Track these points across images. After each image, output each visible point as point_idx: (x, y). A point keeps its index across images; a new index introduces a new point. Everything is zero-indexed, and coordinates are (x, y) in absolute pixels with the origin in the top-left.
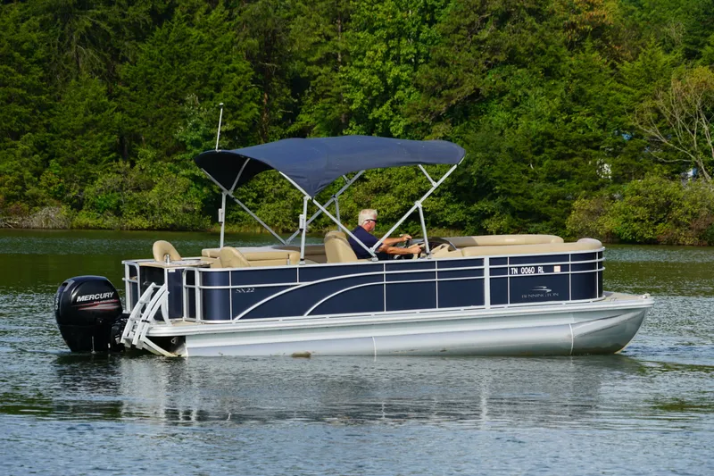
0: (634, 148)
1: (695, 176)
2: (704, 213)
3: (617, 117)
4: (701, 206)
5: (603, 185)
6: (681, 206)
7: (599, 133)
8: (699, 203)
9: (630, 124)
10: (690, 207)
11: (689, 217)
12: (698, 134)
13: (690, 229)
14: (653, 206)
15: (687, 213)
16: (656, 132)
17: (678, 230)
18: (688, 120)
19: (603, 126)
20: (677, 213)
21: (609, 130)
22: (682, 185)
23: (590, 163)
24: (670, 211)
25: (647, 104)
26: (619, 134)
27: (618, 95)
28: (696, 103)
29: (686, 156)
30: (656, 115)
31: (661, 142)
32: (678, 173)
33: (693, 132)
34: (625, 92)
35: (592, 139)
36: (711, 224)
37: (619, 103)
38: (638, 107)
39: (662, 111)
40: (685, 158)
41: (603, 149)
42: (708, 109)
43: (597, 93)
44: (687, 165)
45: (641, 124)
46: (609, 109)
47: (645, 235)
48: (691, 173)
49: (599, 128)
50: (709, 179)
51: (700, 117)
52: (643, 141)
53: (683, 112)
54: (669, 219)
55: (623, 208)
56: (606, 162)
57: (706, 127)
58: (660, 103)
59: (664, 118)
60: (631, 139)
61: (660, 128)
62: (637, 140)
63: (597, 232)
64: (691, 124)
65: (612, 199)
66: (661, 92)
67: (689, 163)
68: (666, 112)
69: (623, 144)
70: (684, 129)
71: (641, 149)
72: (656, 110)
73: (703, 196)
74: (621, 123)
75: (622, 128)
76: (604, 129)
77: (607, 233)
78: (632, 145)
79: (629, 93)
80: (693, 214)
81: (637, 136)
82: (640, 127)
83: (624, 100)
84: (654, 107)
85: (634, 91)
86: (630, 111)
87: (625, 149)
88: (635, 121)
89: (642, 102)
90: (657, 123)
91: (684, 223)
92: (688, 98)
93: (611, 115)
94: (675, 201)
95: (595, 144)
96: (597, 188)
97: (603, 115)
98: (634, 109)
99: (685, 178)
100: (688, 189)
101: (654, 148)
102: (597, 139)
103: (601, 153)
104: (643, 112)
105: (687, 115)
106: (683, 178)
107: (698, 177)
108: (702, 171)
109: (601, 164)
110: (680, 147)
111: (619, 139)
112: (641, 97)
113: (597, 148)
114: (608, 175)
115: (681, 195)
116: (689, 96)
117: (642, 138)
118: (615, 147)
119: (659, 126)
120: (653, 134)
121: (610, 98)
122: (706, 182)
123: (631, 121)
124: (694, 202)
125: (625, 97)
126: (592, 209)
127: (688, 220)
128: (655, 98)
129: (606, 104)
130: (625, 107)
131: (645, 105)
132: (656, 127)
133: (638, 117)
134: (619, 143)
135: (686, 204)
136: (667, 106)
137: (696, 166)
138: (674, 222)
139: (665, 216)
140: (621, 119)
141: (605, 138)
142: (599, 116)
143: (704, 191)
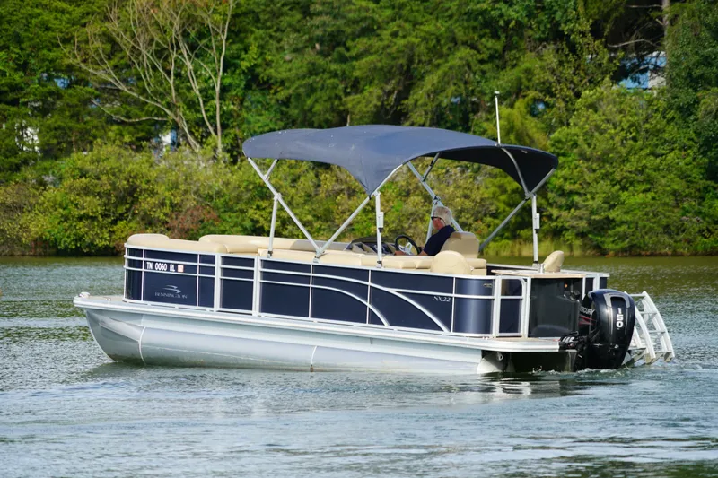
0: (75, 101)
1: (176, 144)
2: (191, 204)
3: (45, 52)
4: (186, 192)
5: (26, 162)
6: (153, 193)
7: (18, 77)
8: (183, 187)
9: (66, 62)
10: (167, 194)
11: (167, 210)
12: (178, 75)
13: (168, 228)
14: (109, 194)
15: (163, 204)
16: (109, 74)
18: (161, 53)
19: (23, 67)
20: (146, 204)
21: (33, 72)
22: (153, 159)
23: (4, 127)
24: (135, 201)
25: (93, 29)
26: (50, 78)
27: (46, 16)
28: (172, 25)
29: (158, 112)
30: (108, 46)
31: (119, 90)
32: (148, 139)
33: (169, 73)
34: (57, 10)
35: (6, 88)
36: (202, 221)
37: (48, 29)
38: (78, 35)
39: (118, 39)
40: (157, 115)
41: (25, 104)
42: (193, 34)
43: (11, 14)
44: (161, 127)
45: (85, 61)
46: (31, 39)
47: (97, 241)
48: (167, 138)
49: (16, 70)
50: (198, 148)
51: (179, 48)
52: (88, 89)
53: (152, 40)
54: (134, 215)
55: (59, 199)
56: (31, 126)
57: (189, 65)
58: (114, 27)
59: (121, 50)
60: (69, 86)
61: (115, 67)
62: (79, 88)
63: (19, 239)
64: (166, 59)
65: (42, 184)
66: (116, 10)
67: (164, 123)
68: (125, 41)
69: (58, 95)
70: (154, 68)
71: (86, 102)
72: (108, 38)
73: (188, 177)
74: (52, 61)
75: (54, 69)
76: (24, 71)
77: (35, 241)
78: (70, 95)
79: (63, 12)
80: (173, 205)
81: (78, 82)
82: (83, 66)
83: (54, 23)
84: (104, 34)
85: (70, 8)
86: (66, 41)
87: (59, 104)
88: (75, 57)
89: (84, 25)
90: (109, 59)
91: (159, 221)
92: (159, 17)
93: (36, 48)
94: (144, 185)
95: (11, 96)
96: (17, 168)
97: (22, 49)
98: (72, 37)
99: (158, 147)
100: (163, 165)
101: (106, 100)
102: (15, 88)
103: (23, 110)
104: (87, 42)
105: (158, 44)
106: (155, 148)
107: (179, 145)
108: (185, 136)
109: (22, 128)
110: (148, 96)
111: (51, 87)
112: (83, 17)
113: (15, 103)
114: (33, 146)
115: (153, 174)
116: (161, 15)
117: (87, 84)
118: (44, 101)
119: (113, 62)
120: (105, 77)
121: (34, 21)
122: (193, 152)
123: (68, 56)
124: (175, 186)
125: (56, 18)
126: (9, 201)
127: (166, 215)
128: (106, 19)
129: (26, 30)
130: (58, 35)
131: (89, 30)
132: (109, 64)
133: (79, 49)
134: (51, 93)
135: (161, 189)
136: (126, 31)
137: (176, 127)
138: (143, 219)
139: (128, 210)
140: (52, 55)
141: (27, 85)
142: (17, 50)
143: (189, 167)
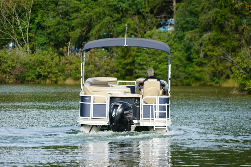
1: (14, 47)
2: (18, 66)
4: (17, 62)
6: (6, 63)
8: (16, 61)
10: (11, 63)
11: (11, 68)
12: (15, 24)
13: (11, 74)
15: (9, 66)
17: (5, 75)
18: (9, 17)
20: (4, 66)
22: (6, 52)
28: (13, 8)
29: (8, 36)
32: (5, 45)
33: (12, 23)
36: (22, 72)
40: (8, 37)
42: (20, 11)
44: (9, 41)
48: (11, 45)
50: (21, 48)
51: (15, 15)
53: (6, 13)
54: (0, 70)
57: (18, 21)
64: (11, 19)
67: (10, 40)
70: (7, 22)
73: (18, 58)
80: (12, 67)
91: (8, 72)
92: (9, 5)
94: (3, 60)
99: (8, 48)
100: (10, 53)
105: (8, 14)
106: (7, 48)
107: (15, 47)
108: (17, 44)
110: (5, 31)
115: (6, 56)
116: (9, 4)
122: (19, 49)
124: (13, 60)
127: (10, 70)
135: (9, 61)
137: (14, 41)
138: (3, 71)
143: (18, 54)
